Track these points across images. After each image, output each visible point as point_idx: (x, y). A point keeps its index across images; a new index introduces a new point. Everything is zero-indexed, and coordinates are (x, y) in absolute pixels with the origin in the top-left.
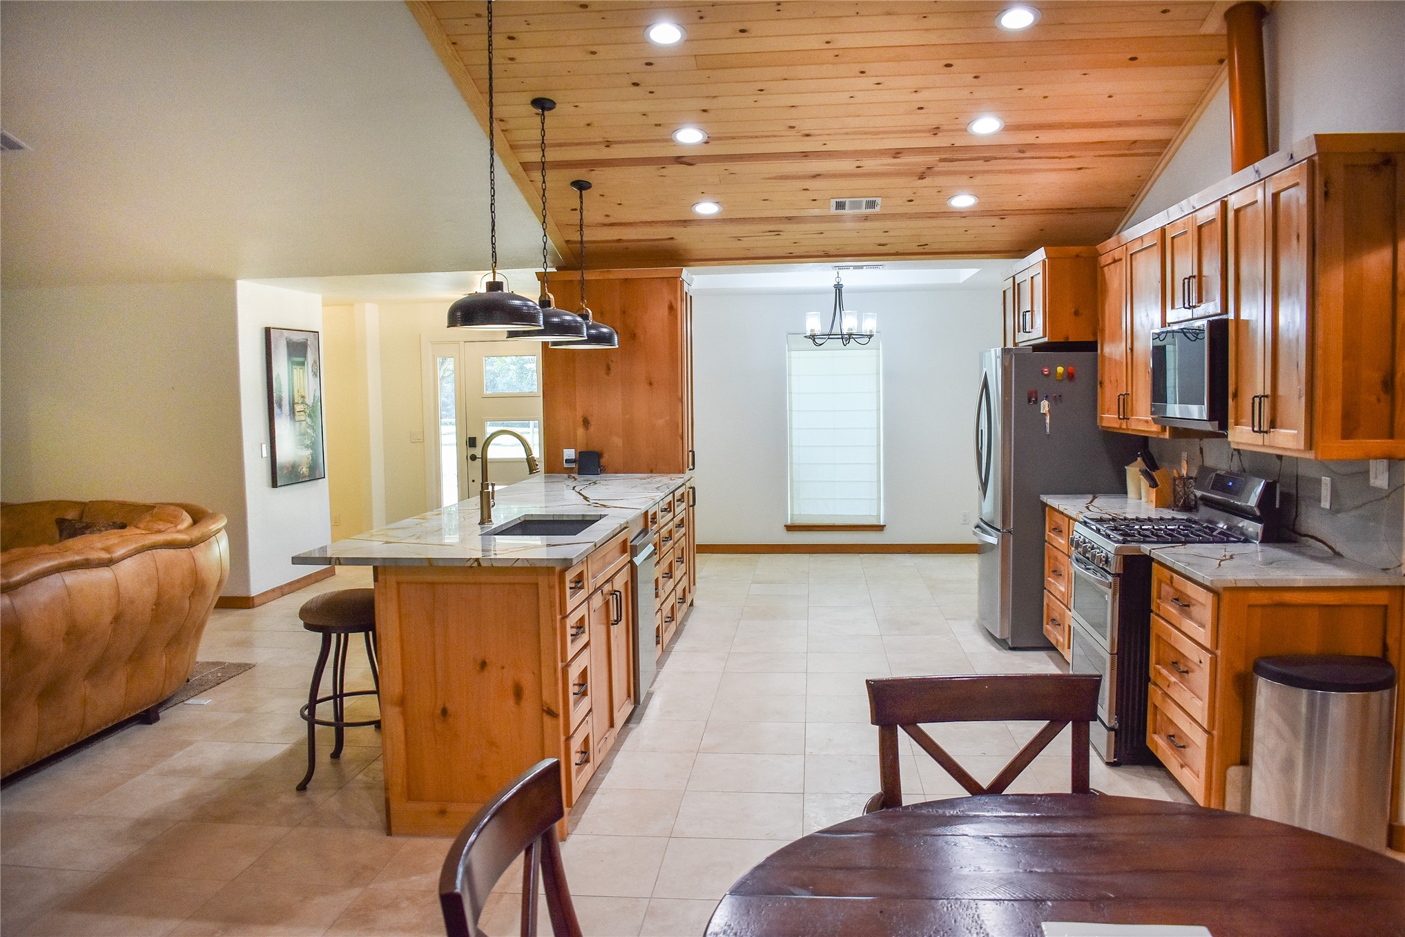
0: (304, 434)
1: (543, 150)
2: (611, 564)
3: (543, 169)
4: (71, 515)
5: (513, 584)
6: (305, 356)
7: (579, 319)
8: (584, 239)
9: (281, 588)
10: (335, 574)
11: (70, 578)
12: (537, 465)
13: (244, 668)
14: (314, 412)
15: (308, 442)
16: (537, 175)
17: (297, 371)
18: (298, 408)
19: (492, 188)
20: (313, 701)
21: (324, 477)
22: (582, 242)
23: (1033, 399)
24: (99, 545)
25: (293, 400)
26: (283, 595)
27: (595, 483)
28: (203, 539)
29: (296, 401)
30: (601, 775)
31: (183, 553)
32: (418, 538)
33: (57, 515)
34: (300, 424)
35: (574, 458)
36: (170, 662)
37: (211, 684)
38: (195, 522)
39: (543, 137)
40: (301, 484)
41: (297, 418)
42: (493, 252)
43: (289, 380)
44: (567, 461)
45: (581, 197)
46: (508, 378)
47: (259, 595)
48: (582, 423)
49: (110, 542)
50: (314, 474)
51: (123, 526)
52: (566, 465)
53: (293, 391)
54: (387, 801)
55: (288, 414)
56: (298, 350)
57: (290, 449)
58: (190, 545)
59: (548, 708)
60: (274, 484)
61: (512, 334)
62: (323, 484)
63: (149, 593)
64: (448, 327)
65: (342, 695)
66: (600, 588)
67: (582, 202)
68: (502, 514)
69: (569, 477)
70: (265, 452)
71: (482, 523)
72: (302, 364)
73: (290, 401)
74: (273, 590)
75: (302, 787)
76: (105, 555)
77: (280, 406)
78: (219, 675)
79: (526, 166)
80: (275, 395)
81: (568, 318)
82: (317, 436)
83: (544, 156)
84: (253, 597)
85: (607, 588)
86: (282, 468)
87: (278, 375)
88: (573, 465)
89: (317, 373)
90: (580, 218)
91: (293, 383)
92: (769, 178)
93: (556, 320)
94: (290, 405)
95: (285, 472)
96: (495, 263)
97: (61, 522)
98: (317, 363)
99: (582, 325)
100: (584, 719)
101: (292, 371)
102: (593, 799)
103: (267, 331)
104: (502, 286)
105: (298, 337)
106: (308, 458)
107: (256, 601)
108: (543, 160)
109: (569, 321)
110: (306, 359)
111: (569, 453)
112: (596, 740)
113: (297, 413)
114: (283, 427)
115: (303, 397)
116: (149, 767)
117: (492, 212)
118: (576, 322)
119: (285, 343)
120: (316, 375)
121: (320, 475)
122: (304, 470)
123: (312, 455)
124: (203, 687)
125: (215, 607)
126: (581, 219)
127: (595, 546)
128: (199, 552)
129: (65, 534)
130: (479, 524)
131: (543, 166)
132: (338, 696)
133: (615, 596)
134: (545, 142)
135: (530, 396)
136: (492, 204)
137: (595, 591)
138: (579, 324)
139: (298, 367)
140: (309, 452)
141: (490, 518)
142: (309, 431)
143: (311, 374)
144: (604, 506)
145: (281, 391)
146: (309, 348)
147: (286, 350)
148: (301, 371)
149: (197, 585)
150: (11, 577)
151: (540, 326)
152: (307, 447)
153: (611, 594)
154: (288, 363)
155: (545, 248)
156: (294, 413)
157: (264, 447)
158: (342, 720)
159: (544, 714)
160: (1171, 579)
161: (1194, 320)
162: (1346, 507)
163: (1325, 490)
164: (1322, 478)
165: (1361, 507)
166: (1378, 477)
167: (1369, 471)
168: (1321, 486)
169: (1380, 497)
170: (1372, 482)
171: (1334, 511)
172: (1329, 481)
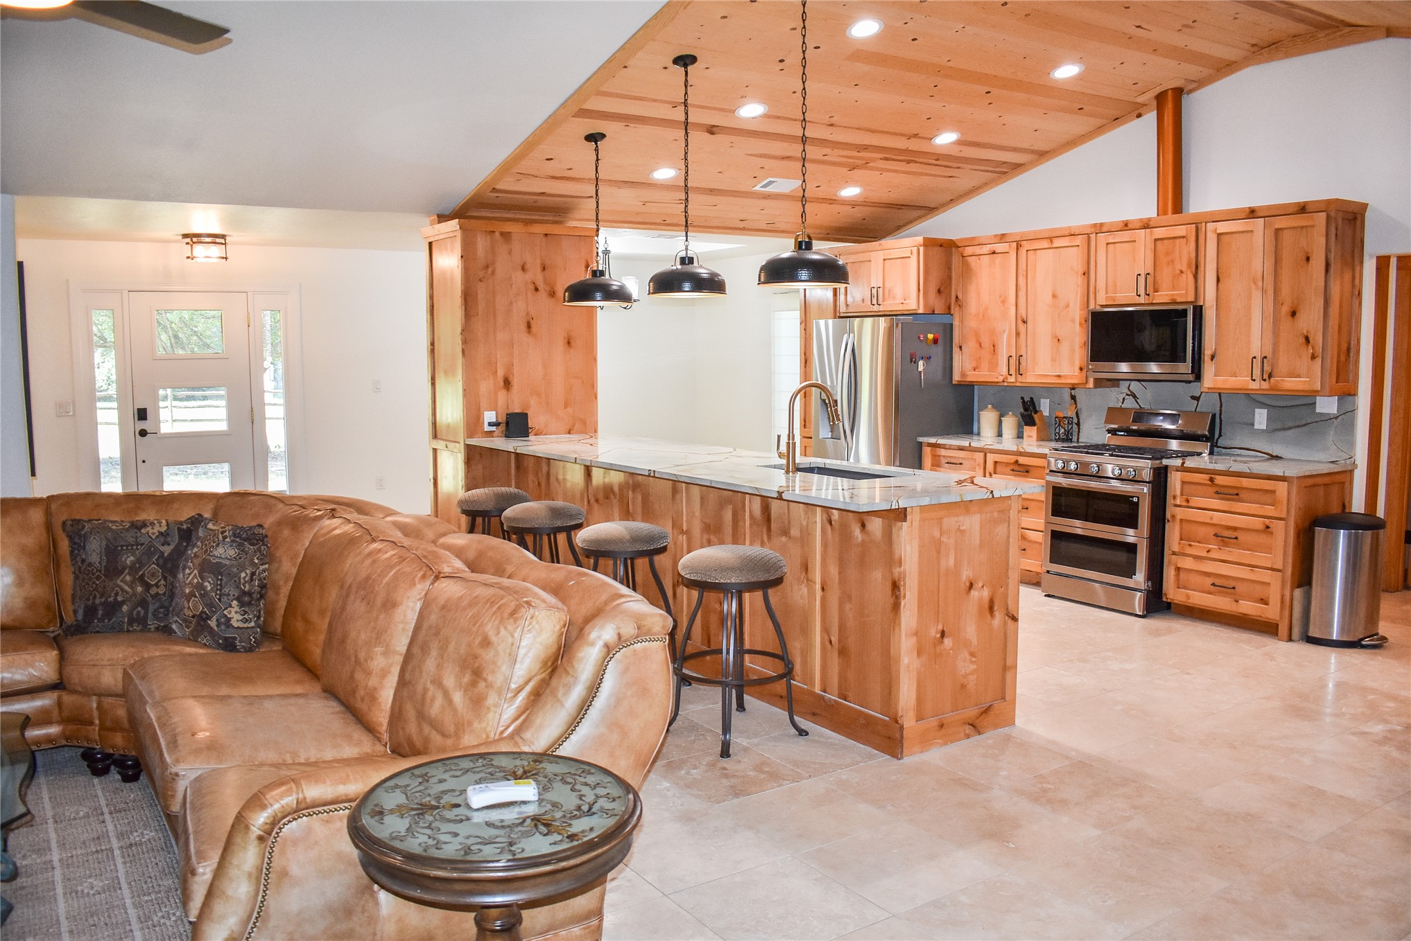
23: (913, 360)
35: (495, 420)
44: (490, 424)
48: (503, 384)
52: (487, 429)
75: (726, 753)
88: (494, 428)
92: (751, 155)
111: (490, 416)
160: (1211, 480)
161: (1152, 304)
162: (1287, 426)
163: (1261, 418)
164: (1256, 410)
165: (1304, 425)
166: (1327, 405)
167: (1315, 403)
168: (1254, 415)
169: (1327, 419)
170: (1318, 410)
171: (1272, 431)
172: (1265, 412)
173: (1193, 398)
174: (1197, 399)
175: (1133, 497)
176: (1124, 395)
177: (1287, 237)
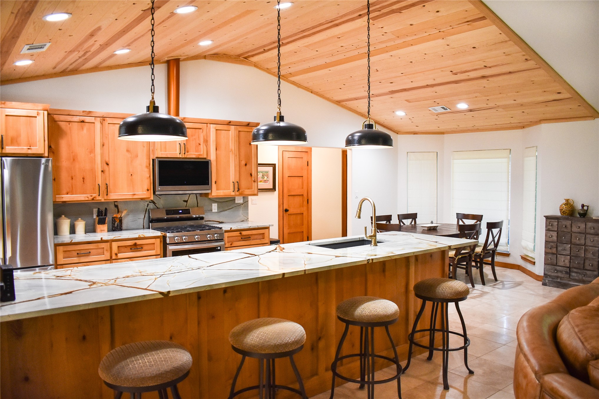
160: (241, 233)
161: (186, 158)
162: (225, 210)
163: (215, 207)
164: (213, 204)
165: (231, 208)
166: (239, 200)
167: (235, 199)
168: (212, 206)
169: (239, 205)
170: (236, 202)
171: (219, 212)
172: (216, 204)
173: (184, 201)
174: (186, 201)
175: (218, 247)
176: (148, 202)
177: (242, 134)
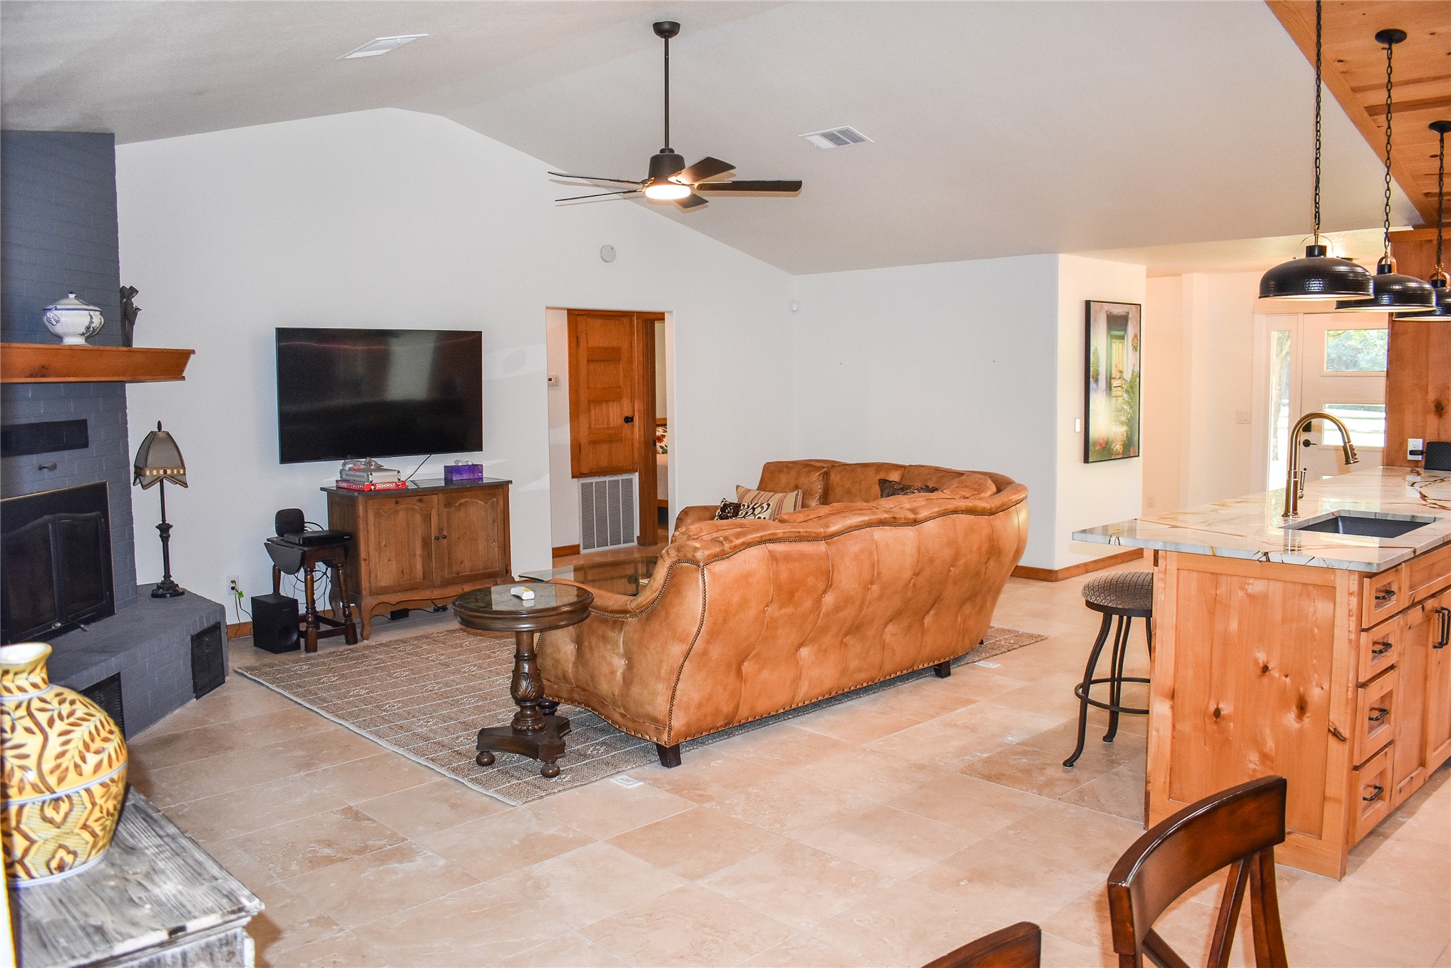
0: (1120, 410)
1: (1389, 91)
2: (1439, 575)
3: (1389, 112)
4: (894, 477)
5: (1307, 584)
6: (1125, 330)
7: (1427, 286)
8: (1444, 190)
9: (1085, 564)
10: (1143, 557)
11: (879, 534)
12: (1355, 455)
13: (1038, 639)
14: (1133, 388)
15: (1124, 419)
16: (1382, 119)
17: (1116, 345)
18: (1115, 383)
19: (1318, 140)
20: (1088, 681)
21: (1138, 456)
22: (1441, 194)
24: (908, 506)
25: (1111, 376)
26: (1087, 572)
27: (1442, 480)
28: (1004, 508)
29: (1113, 376)
30: (1400, 819)
31: (983, 520)
32: (1209, 525)
33: (882, 476)
34: (1117, 400)
35: (1421, 449)
36: (964, 622)
37: (1003, 650)
38: (999, 491)
39: (1389, 75)
40: (1113, 461)
41: (1114, 394)
42: (1316, 212)
43: (1107, 354)
44: (1412, 453)
45: (1442, 140)
46: (1373, 355)
47: (1062, 570)
48: (1434, 409)
49: (916, 504)
50: (1129, 449)
51: (933, 490)
52: (1410, 457)
53: (1111, 367)
54: (1147, 795)
55: (1104, 389)
56: (1118, 323)
57: (1106, 424)
58: (992, 513)
59: (1335, 729)
60: (1086, 460)
61: (1342, 305)
62: (1136, 463)
63: (947, 554)
64: (1260, 297)
65: (1120, 679)
66: (1420, 602)
67: (1442, 147)
68: (1312, 508)
69: (1411, 472)
70: (1079, 426)
71: (1286, 515)
72: (1122, 338)
73: (1107, 377)
74: (1078, 566)
75: (1069, 763)
76: (912, 516)
77: (1097, 381)
78: (1012, 642)
79: (1372, 110)
80: (1091, 369)
81: (1413, 285)
82: (1133, 412)
83: (1389, 97)
84: (1056, 571)
85: (1430, 604)
86: (1095, 444)
87: (1096, 349)
88: (1419, 458)
89: (1137, 347)
90: (1439, 166)
91: (1111, 358)
93: (1397, 287)
94: (1106, 380)
95: (1098, 448)
96: (1318, 224)
97: (883, 483)
98: (1138, 337)
99: (1430, 293)
100: (1381, 750)
101: (1111, 345)
102: (1384, 844)
103: (1088, 304)
104: (1326, 250)
105: (1118, 310)
106: (1123, 435)
107: (1060, 576)
108: (1389, 102)
109: (1414, 289)
110: (1126, 333)
111: (1415, 444)
112: (1397, 777)
113: (1113, 389)
114: (1099, 401)
115: (1121, 372)
116: (933, 717)
117: (1317, 167)
118: (1423, 289)
119: (1105, 316)
120: (1136, 349)
121: (1135, 452)
122: (1118, 447)
123: (1127, 431)
124: (996, 651)
125: (1011, 576)
126: (1442, 167)
127: (1415, 552)
128: (998, 520)
129: (886, 492)
130: (1283, 516)
131: (1389, 108)
132: (1116, 679)
133: (1441, 614)
134: (1392, 81)
135: (1372, 376)
136: (1317, 158)
137: (1413, 605)
138: (1426, 292)
139: (1117, 341)
140: (1124, 429)
141: (1296, 510)
142: (1125, 407)
143: (1130, 348)
144: (1443, 507)
145: (1098, 366)
146: (1130, 322)
147: (1106, 323)
148: (1121, 345)
149: (993, 550)
150: (827, 527)
151: (1369, 295)
152: (1122, 423)
153: (1437, 612)
154: (1107, 335)
155: (1387, 205)
156: (1110, 388)
157: (1078, 422)
158: (1118, 706)
159: (1330, 735)
